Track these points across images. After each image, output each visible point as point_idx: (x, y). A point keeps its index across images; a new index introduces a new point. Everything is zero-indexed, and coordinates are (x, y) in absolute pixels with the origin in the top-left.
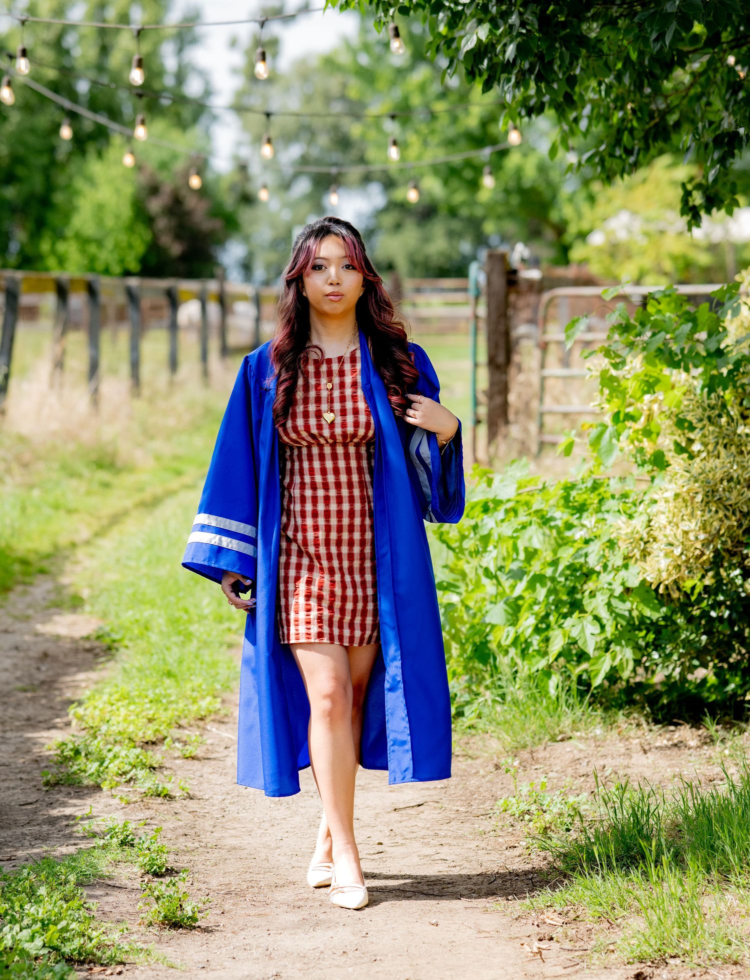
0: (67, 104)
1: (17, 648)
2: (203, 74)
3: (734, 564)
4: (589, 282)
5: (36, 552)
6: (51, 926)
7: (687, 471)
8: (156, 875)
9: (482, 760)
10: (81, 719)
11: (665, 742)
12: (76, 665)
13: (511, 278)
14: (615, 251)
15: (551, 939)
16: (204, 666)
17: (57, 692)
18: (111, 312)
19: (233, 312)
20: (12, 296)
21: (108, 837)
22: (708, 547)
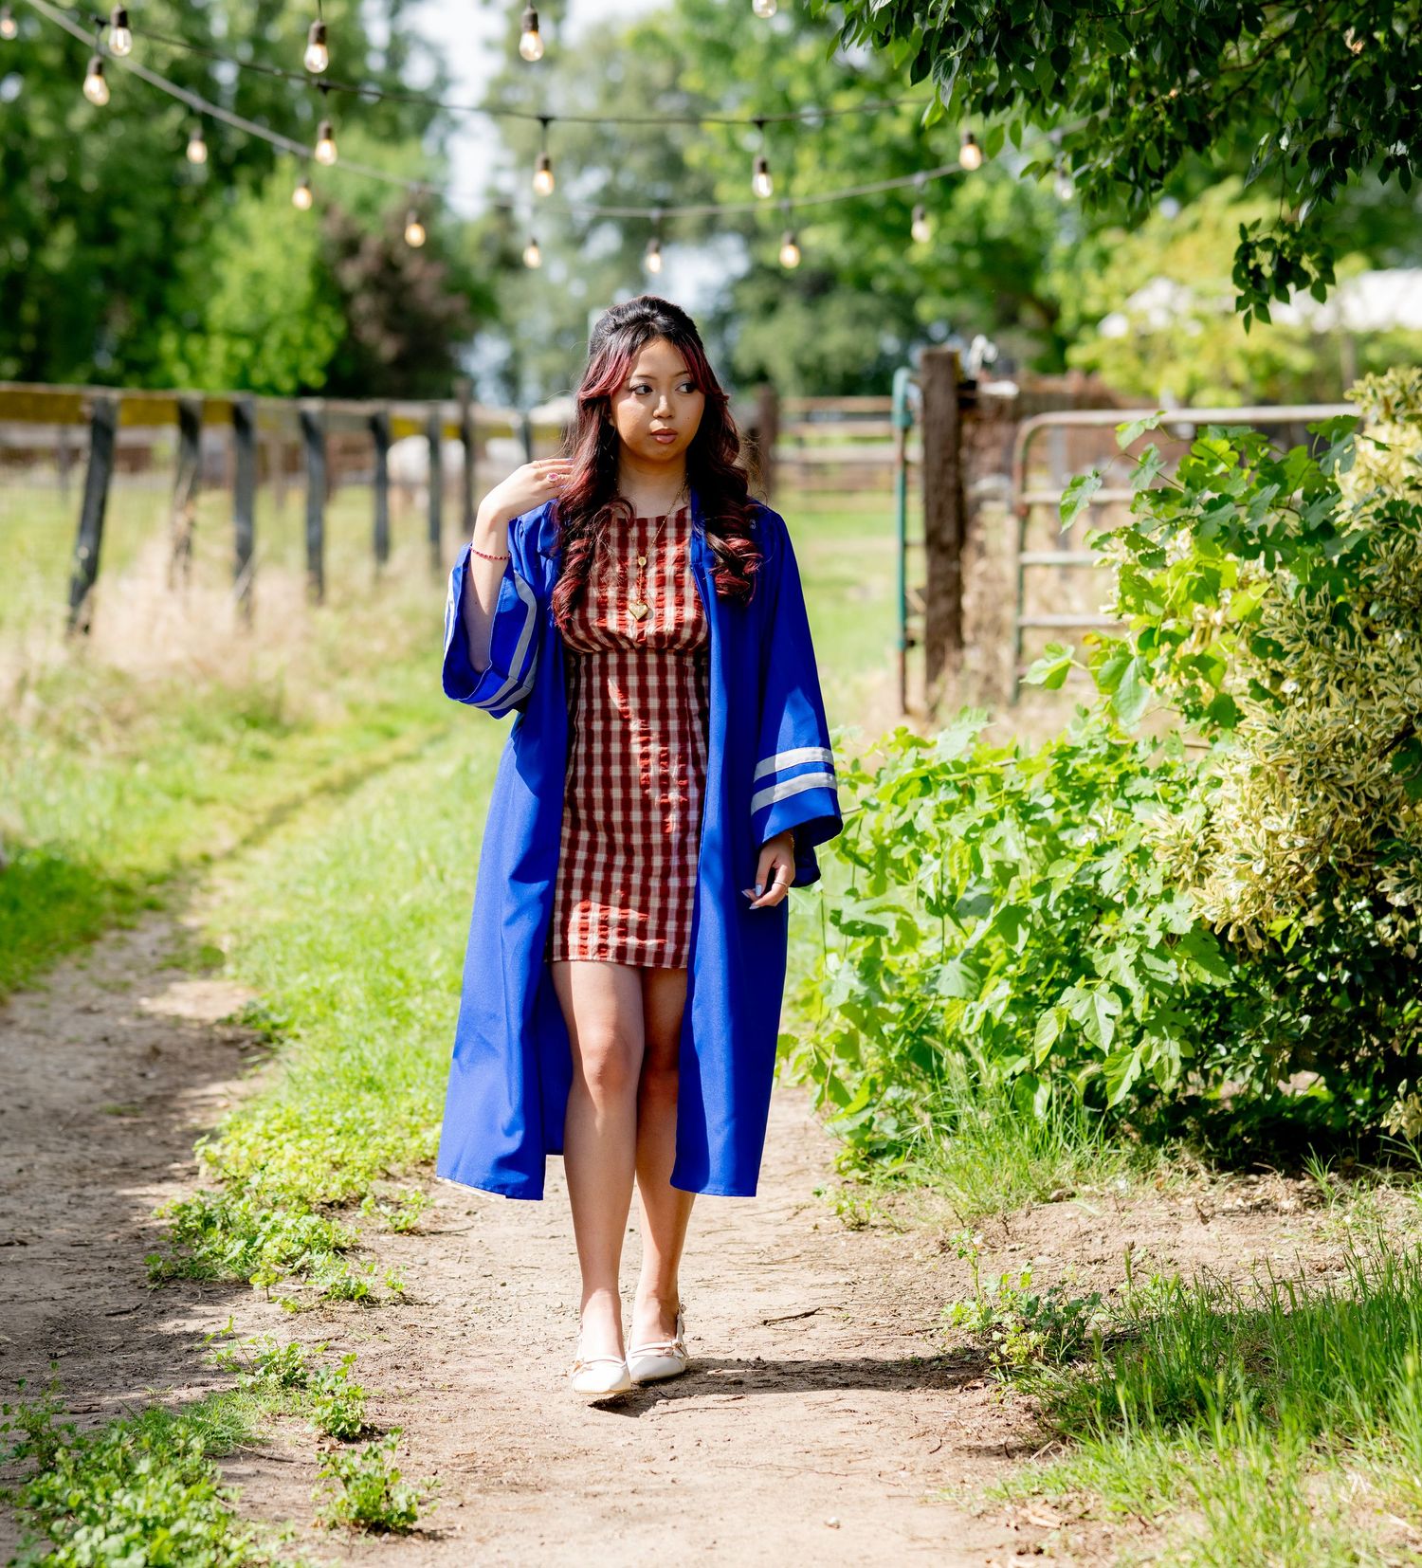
0: (198, 103)
1: (106, 1039)
2: (432, 49)
3: (1357, 890)
4: (1102, 401)
5: (141, 872)
6: (159, 1530)
7: (1274, 729)
8: (344, 1437)
9: (917, 1234)
10: (216, 1163)
11: (1240, 1202)
12: (210, 1069)
13: (966, 394)
14: (1145, 347)
15: (1040, 1552)
16: (431, 1070)
17: (174, 1117)
18: (275, 457)
19: (485, 456)
20: (102, 431)
21: (261, 1371)
22: (1311, 861)
